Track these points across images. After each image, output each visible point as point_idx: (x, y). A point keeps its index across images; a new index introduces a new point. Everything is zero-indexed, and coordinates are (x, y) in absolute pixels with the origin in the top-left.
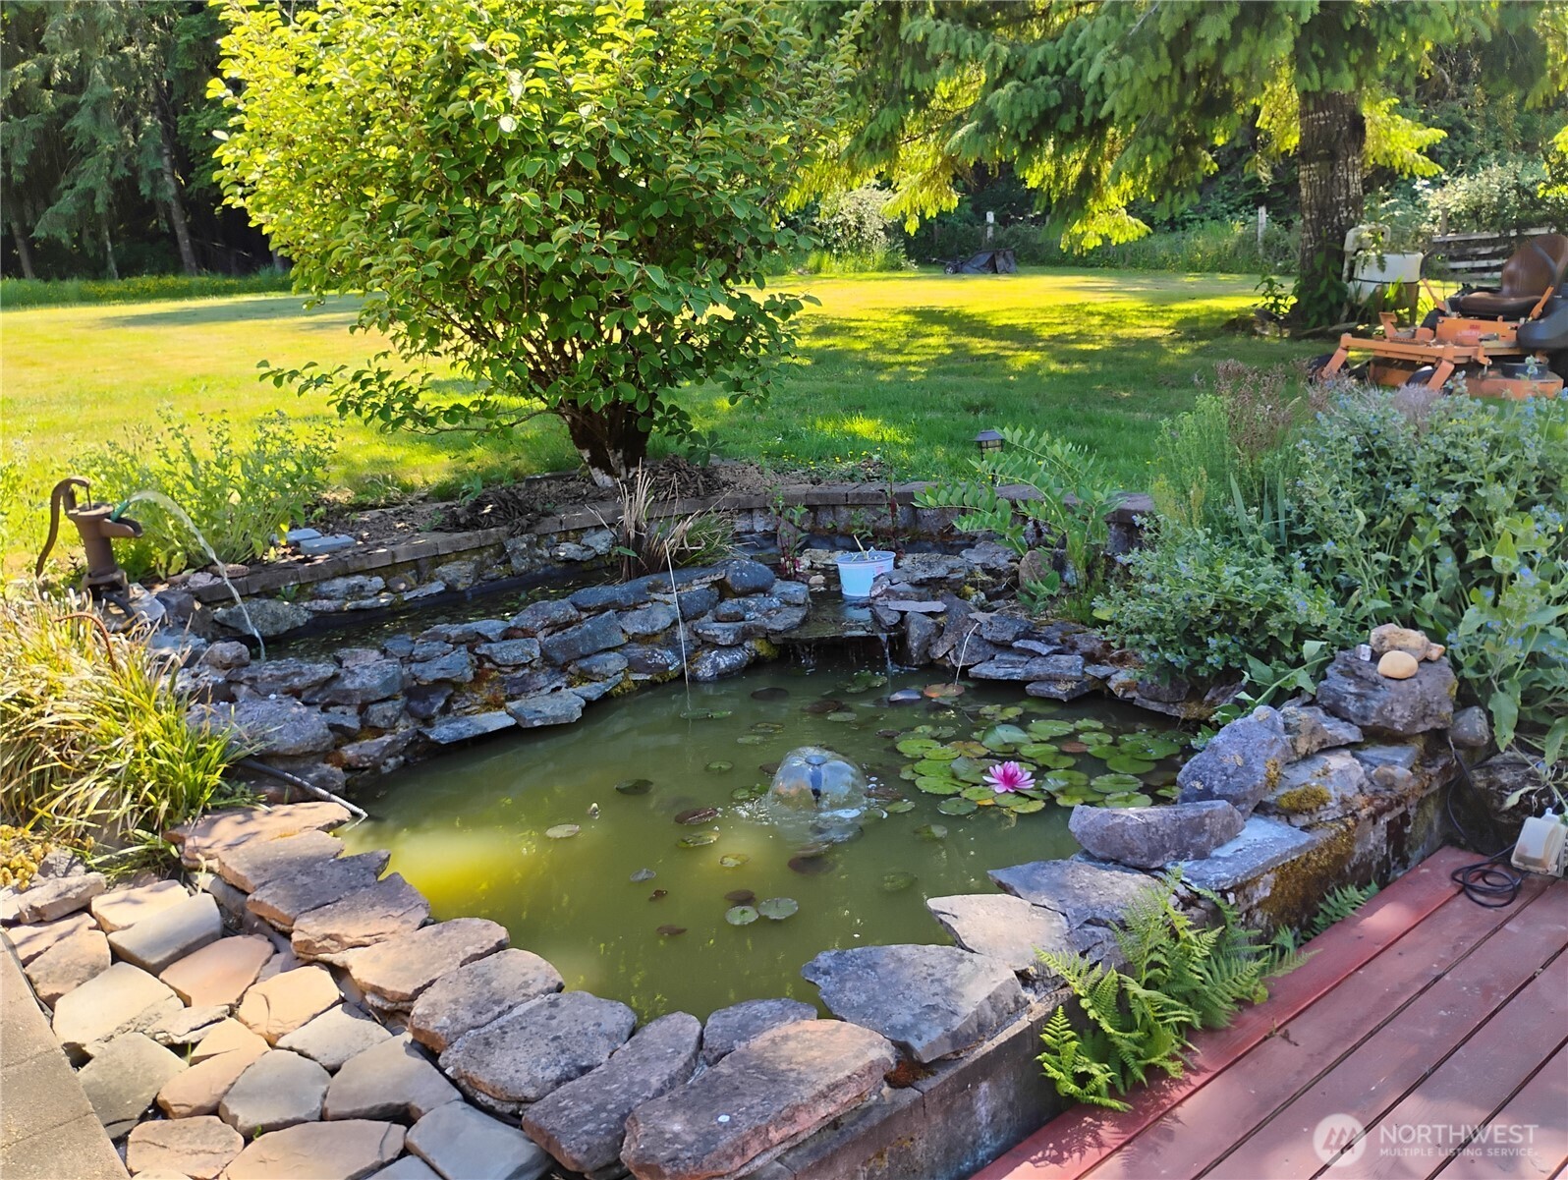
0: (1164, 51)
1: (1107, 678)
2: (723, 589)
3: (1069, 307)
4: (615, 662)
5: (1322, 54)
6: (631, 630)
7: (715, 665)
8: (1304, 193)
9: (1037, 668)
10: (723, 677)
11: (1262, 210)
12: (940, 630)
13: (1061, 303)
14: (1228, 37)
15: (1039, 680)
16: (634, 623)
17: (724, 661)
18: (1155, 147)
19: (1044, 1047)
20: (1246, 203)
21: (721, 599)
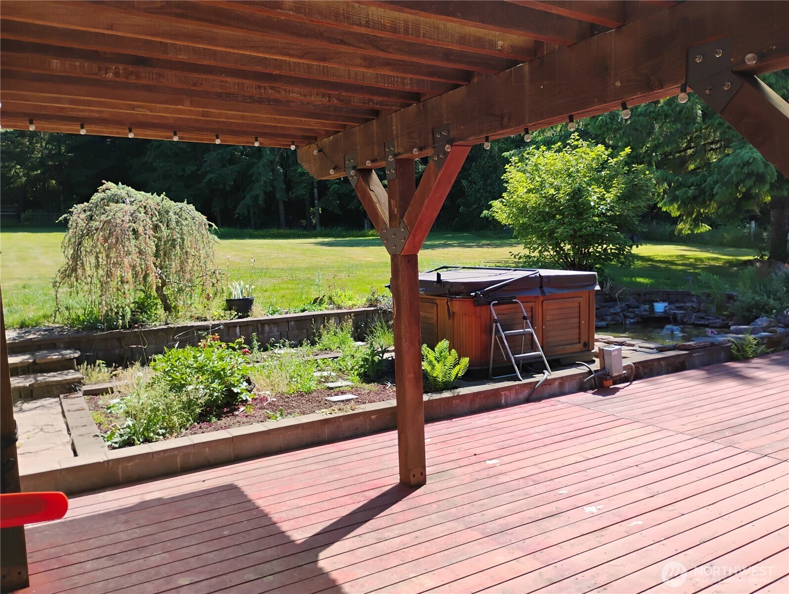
0: (734, 186)
1: (728, 323)
2: (629, 306)
3: (681, 256)
4: (609, 318)
5: (778, 185)
6: (612, 312)
7: (630, 321)
8: (772, 219)
9: (711, 321)
10: (632, 324)
11: (753, 223)
12: (685, 316)
13: (676, 254)
14: (752, 185)
15: (712, 323)
16: (612, 310)
17: (632, 321)
18: (729, 208)
19: (731, 349)
20: (745, 219)
21: (628, 308)
